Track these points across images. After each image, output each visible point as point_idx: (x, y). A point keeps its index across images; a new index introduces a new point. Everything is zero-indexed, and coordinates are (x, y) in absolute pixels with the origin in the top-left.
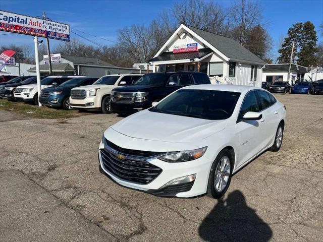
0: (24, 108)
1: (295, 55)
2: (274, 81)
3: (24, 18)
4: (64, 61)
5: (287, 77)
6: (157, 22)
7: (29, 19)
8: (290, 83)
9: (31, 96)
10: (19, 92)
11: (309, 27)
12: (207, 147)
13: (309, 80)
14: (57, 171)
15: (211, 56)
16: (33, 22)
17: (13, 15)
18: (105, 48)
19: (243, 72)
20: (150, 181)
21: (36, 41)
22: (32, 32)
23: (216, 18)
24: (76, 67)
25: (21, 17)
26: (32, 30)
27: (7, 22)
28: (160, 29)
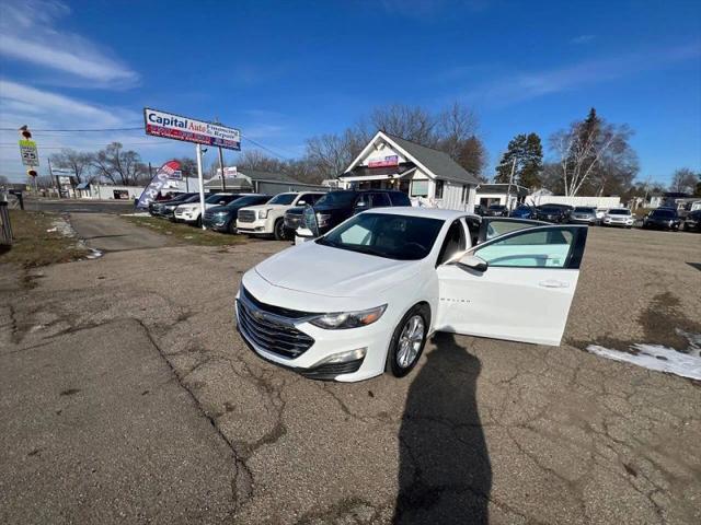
0: (185, 232)
1: (515, 174)
2: (489, 204)
3: (184, 120)
4: (241, 176)
5: (505, 200)
6: (353, 131)
7: (189, 121)
8: (508, 207)
9: (194, 218)
10: (180, 211)
11: (534, 141)
12: (386, 305)
13: (531, 204)
14: (189, 322)
15: (414, 172)
16: (194, 126)
17: (169, 117)
18: (291, 161)
19: (452, 193)
20: (299, 355)
21: (198, 150)
22: (193, 139)
23: (423, 126)
24: (254, 182)
25: (179, 119)
26: (194, 135)
27: (161, 125)
28: (356, 139)
